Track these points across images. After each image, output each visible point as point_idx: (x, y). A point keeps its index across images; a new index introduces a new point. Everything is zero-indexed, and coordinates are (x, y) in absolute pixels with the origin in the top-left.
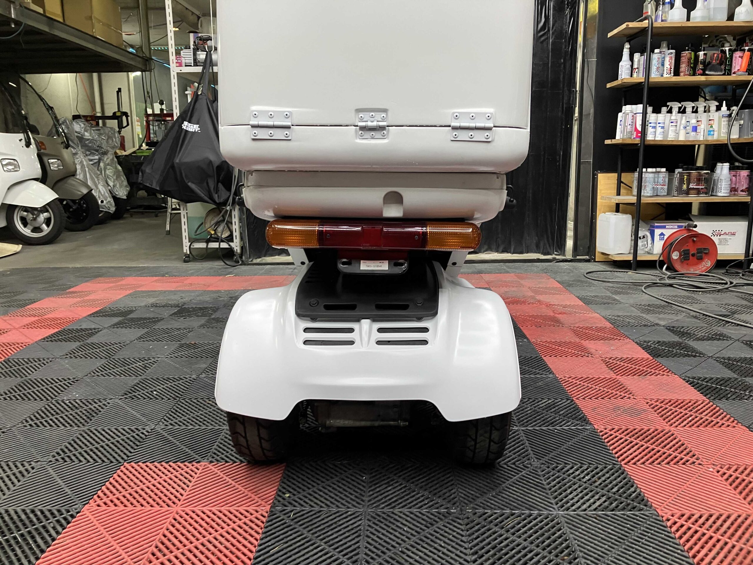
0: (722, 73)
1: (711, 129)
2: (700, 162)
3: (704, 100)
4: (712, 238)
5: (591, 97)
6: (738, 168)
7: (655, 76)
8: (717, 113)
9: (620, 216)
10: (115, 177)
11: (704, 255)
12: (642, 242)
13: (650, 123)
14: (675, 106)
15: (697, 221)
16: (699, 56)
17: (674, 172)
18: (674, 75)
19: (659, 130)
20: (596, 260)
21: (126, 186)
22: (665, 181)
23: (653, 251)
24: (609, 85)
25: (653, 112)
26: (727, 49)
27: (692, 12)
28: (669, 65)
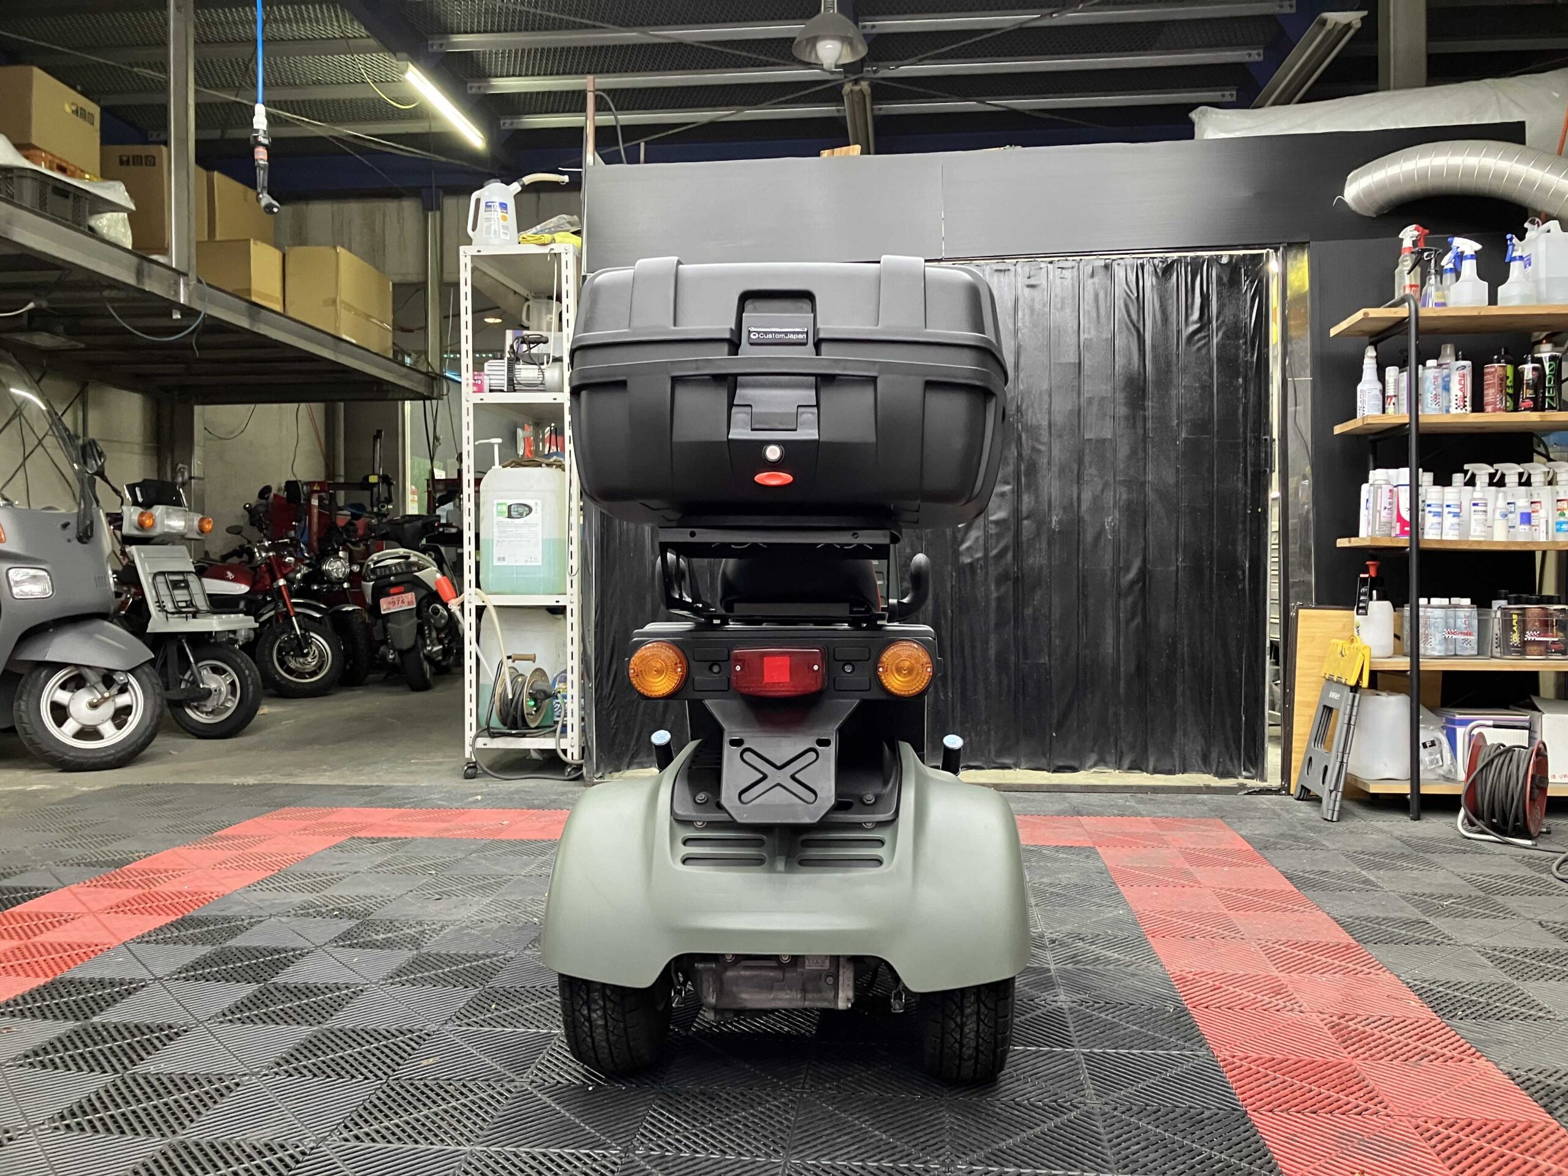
1: (1562, 519)
2: (1549, 588)
3: (1545, 460)
5: (1304, 451)
7: (1432, 413)
12: (1431, 754)
13: (1429, 505)
14: (1482, 471)
15: (1547, 713)
16: (1523, 373)
17: (1490, 607)
18: (1473, 411)
19: (1449, 520)
22: (1470, 625)
23: (1455, 775)
24: (1338, 429)
25: (1436, 483)
27: (1500, 288)
28: (1461, 389)
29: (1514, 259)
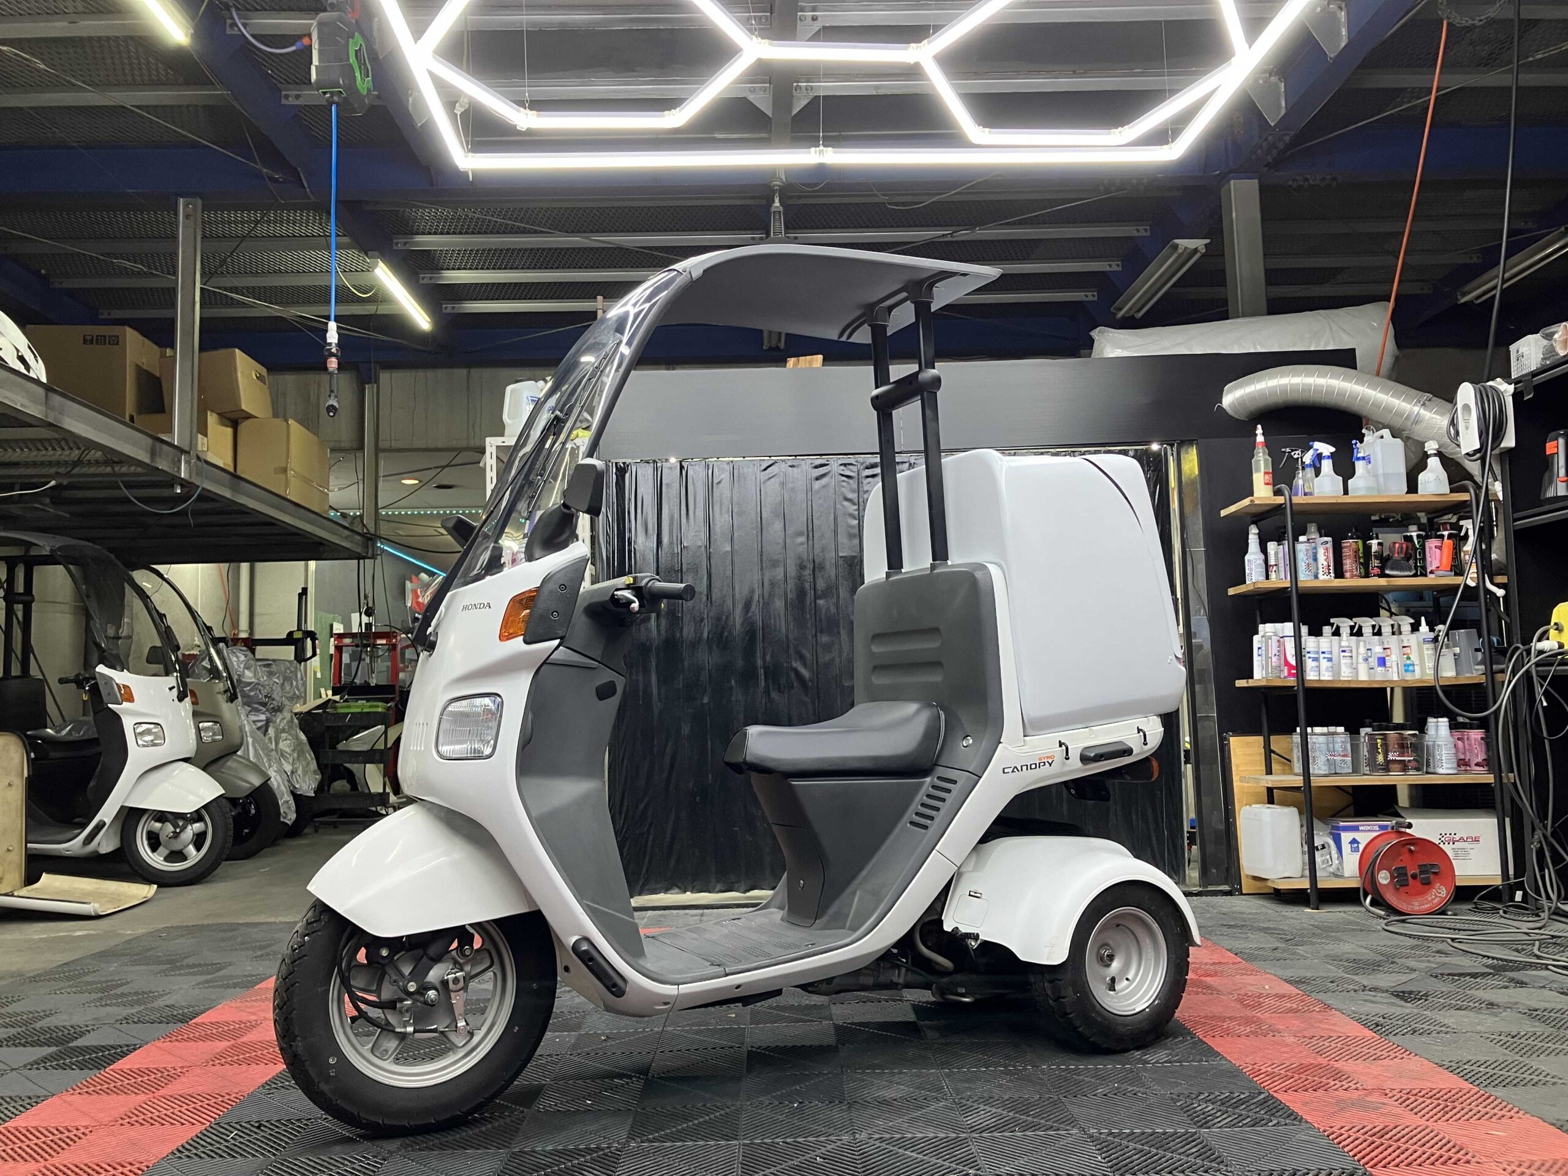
0: (1411, 574)
1: (1408, 662)
2: (1398, 717)
3: (1388, 614)
4: (1441, 845)
6: (1464, 726)
7: (1305, 579)
8: (1414, 636)
9: (1276, 809)
10: (295, 755)
11: (1432, 876)
12: (1322, 855)
13: (1309, 652)
14: (1345, 624)
15: (1410, 818)
16: (1370, 547)
17: (1359, 733)
18: (1336, 577)
19: (1324, 664)
20: (1244, 892)
21: (314, 771)
22: (1345, 749)
23: (1343, 872)
24: (1232, 591)
25: (1310, 634)
26: (1414, 534)
27: (1350, 481)
28: (1326, 560)
29: (1358, 459)
